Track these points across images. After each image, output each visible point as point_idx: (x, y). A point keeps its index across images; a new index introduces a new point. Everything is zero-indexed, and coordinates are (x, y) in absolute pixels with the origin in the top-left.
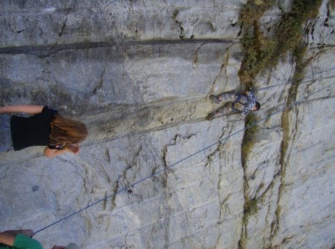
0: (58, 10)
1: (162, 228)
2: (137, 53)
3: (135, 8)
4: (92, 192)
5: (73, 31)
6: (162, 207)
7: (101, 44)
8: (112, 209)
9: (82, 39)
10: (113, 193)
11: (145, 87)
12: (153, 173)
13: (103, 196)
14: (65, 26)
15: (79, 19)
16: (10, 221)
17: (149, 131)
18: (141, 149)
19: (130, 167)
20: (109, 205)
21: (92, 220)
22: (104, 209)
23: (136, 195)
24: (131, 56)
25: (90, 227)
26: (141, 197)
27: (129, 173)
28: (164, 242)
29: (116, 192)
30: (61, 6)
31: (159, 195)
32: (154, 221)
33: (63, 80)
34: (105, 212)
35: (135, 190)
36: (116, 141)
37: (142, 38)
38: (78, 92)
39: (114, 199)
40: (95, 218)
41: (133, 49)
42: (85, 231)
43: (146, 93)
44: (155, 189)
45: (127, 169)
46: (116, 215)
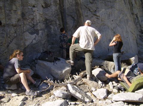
0: (56, 26)
1: (105, 3)
2: (62, 4)
3: (52, 4)
4: (95, 22)
5: (60, 22)
6: (100, 2)
7: (62, 15)
8: (100, 17)
9: (61, 20)
10: (96, 16)
11: (71, 3)
12: (91, 3)
13: (96, 19)
14: (59, 24)
15: (57, 20)
16: (102, 44)
17: (80, 3)
18: (85, 6)
19: (90, 10)
20: (99, 18)
21: (102, 23)
22: (99, 19)
23: (97, 9)
24: (63, 6)
25: (104, 24)
26: (97, 8)
27: (91, 10)
28: (109, 2)
29: (96, 15)
30: (55, 25)
31: (97, 2)
32: (103, 5)
33: (72, 26)
34: (100, 19)
35: (95, 9)
36: (83, 13)
37: (59, 2)
38: (74, 22)
39: (97, 16)
40: (102, 22)
41: (62, 5)
42: (104, 26)
43: (72, 3)
44: (95, 3)
45: (90, 11)
46: (102, 16)
